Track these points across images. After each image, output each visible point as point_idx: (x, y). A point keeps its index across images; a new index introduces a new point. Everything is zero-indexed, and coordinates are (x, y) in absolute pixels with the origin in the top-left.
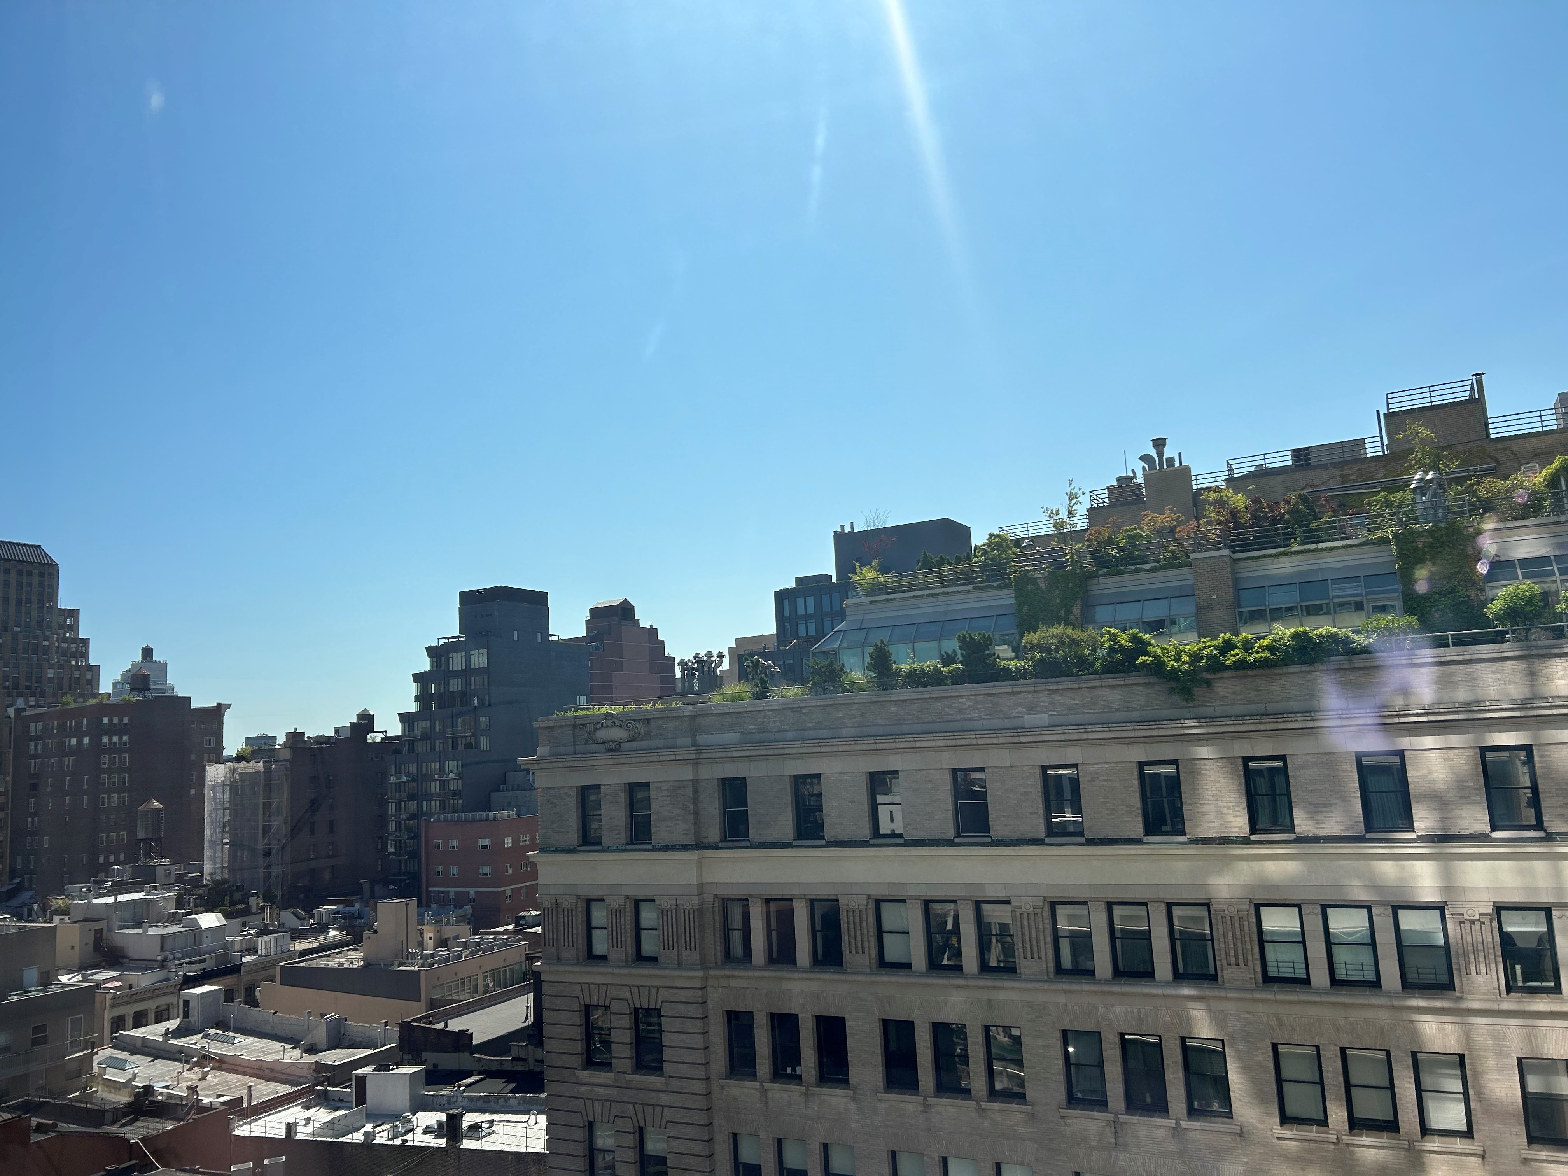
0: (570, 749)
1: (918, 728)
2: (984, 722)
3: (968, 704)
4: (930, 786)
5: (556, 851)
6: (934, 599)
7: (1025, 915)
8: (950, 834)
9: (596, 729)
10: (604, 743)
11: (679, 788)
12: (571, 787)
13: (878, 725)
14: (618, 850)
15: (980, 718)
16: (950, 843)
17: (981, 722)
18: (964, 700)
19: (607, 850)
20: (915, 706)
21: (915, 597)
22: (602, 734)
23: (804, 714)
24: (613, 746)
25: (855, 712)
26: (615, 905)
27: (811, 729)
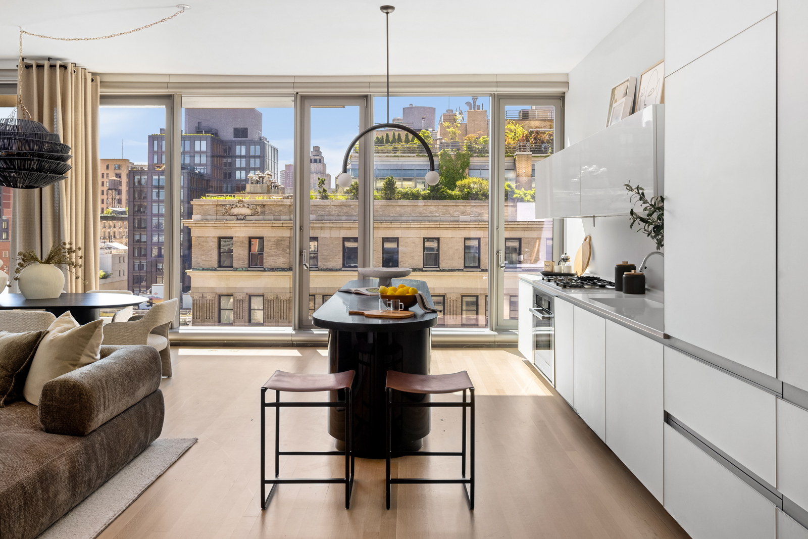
0: (215, 217)
1: (410, 218)
2: (442, 218)
3: (435, 209)
4: (413, 245)
5: (203, 270)
6: (397, 158)
7: (452, 301)
8: (421, 266)
9: (232, 208)
10: (236, 215)
11: (281, 240)
12: (214, 237)
13: (390, 216)
14: (243, 270)
15: (440, 216)
16: (421, 270)
17: (440, 217)
18: (433, 207)
19: (236, 270)
20: (409, 208)
21: (387, 156)
22: (235, 211)
23: (352, 208)
24: (242, 217)
25: (379, 209)
26: (240, 298)
27: (355, 216)
